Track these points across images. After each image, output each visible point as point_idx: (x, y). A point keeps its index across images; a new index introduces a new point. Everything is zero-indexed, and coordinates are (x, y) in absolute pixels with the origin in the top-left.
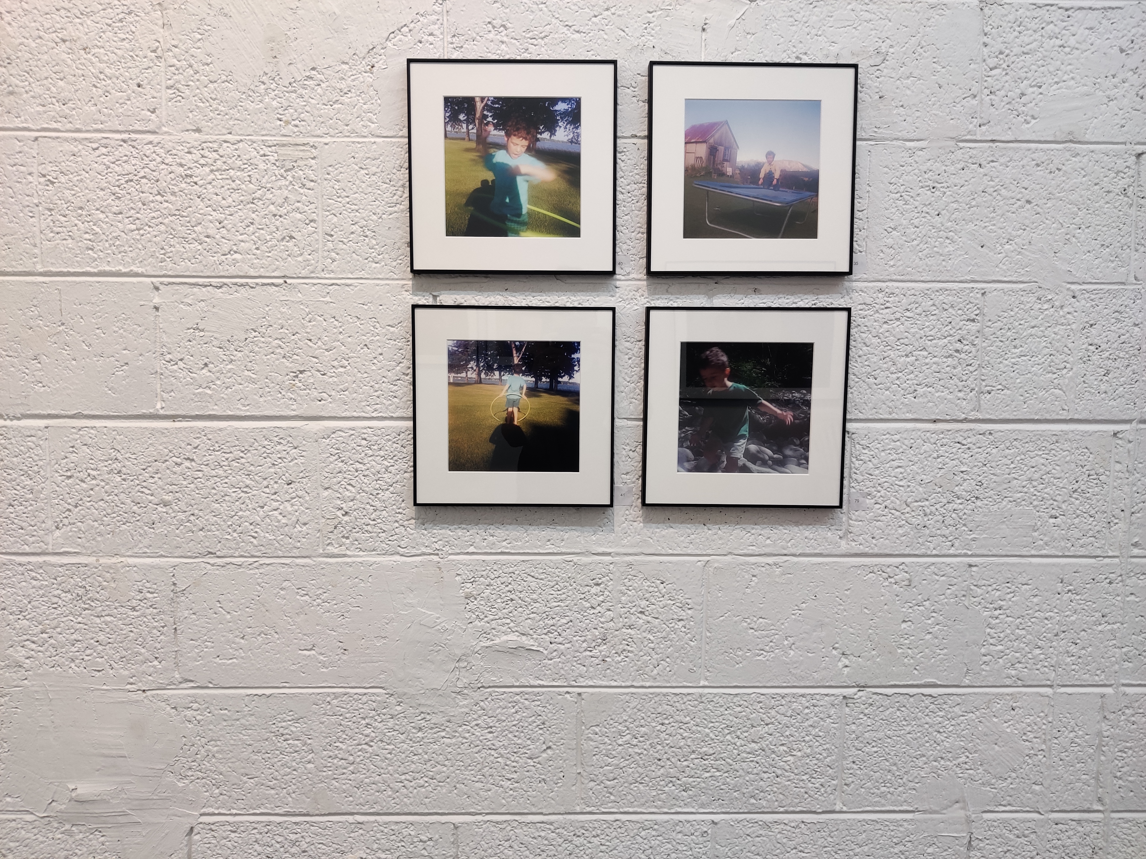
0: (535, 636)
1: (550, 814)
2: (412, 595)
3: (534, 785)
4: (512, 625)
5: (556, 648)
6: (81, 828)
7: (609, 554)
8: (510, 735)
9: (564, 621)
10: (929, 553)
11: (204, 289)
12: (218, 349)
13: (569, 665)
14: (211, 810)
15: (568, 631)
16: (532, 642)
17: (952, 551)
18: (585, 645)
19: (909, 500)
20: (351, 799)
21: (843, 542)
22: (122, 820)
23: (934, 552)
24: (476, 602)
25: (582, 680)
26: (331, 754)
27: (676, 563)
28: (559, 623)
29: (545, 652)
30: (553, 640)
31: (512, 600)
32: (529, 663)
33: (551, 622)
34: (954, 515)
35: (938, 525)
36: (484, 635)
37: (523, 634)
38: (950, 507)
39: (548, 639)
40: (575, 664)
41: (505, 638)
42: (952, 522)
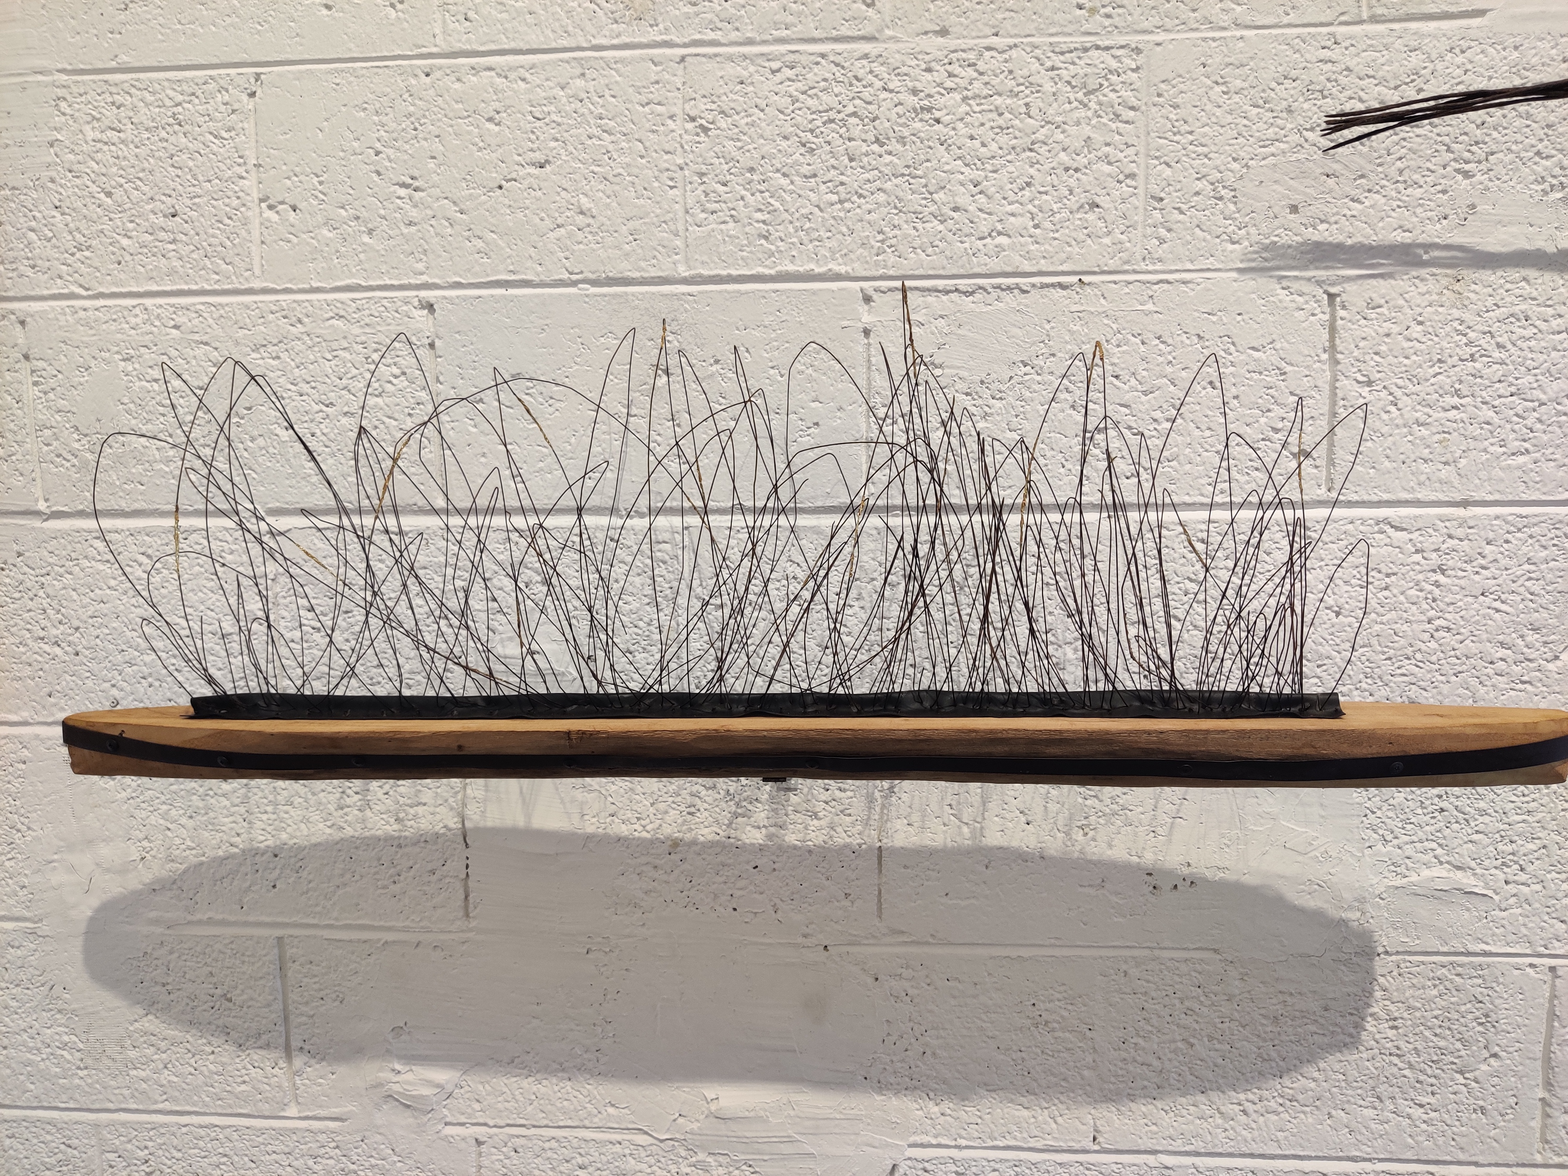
0: (1479, 871)
1: (1490, 1165)
3: (1464, 1117)
4: (1439, 851)
6: (721, 1159)
8: (1427, 1033)
9: (1531, 846)
14: (925, 1139)
16: (1473, 881)
25: (1557, 944)
28: (1523, 850)
29: (1496, 898)
30: (1511, 878)
32: (1467, 915)
33: (1509, 848)
37: (1458, 868)
40: (1546, 918)
41: (1426, 873)
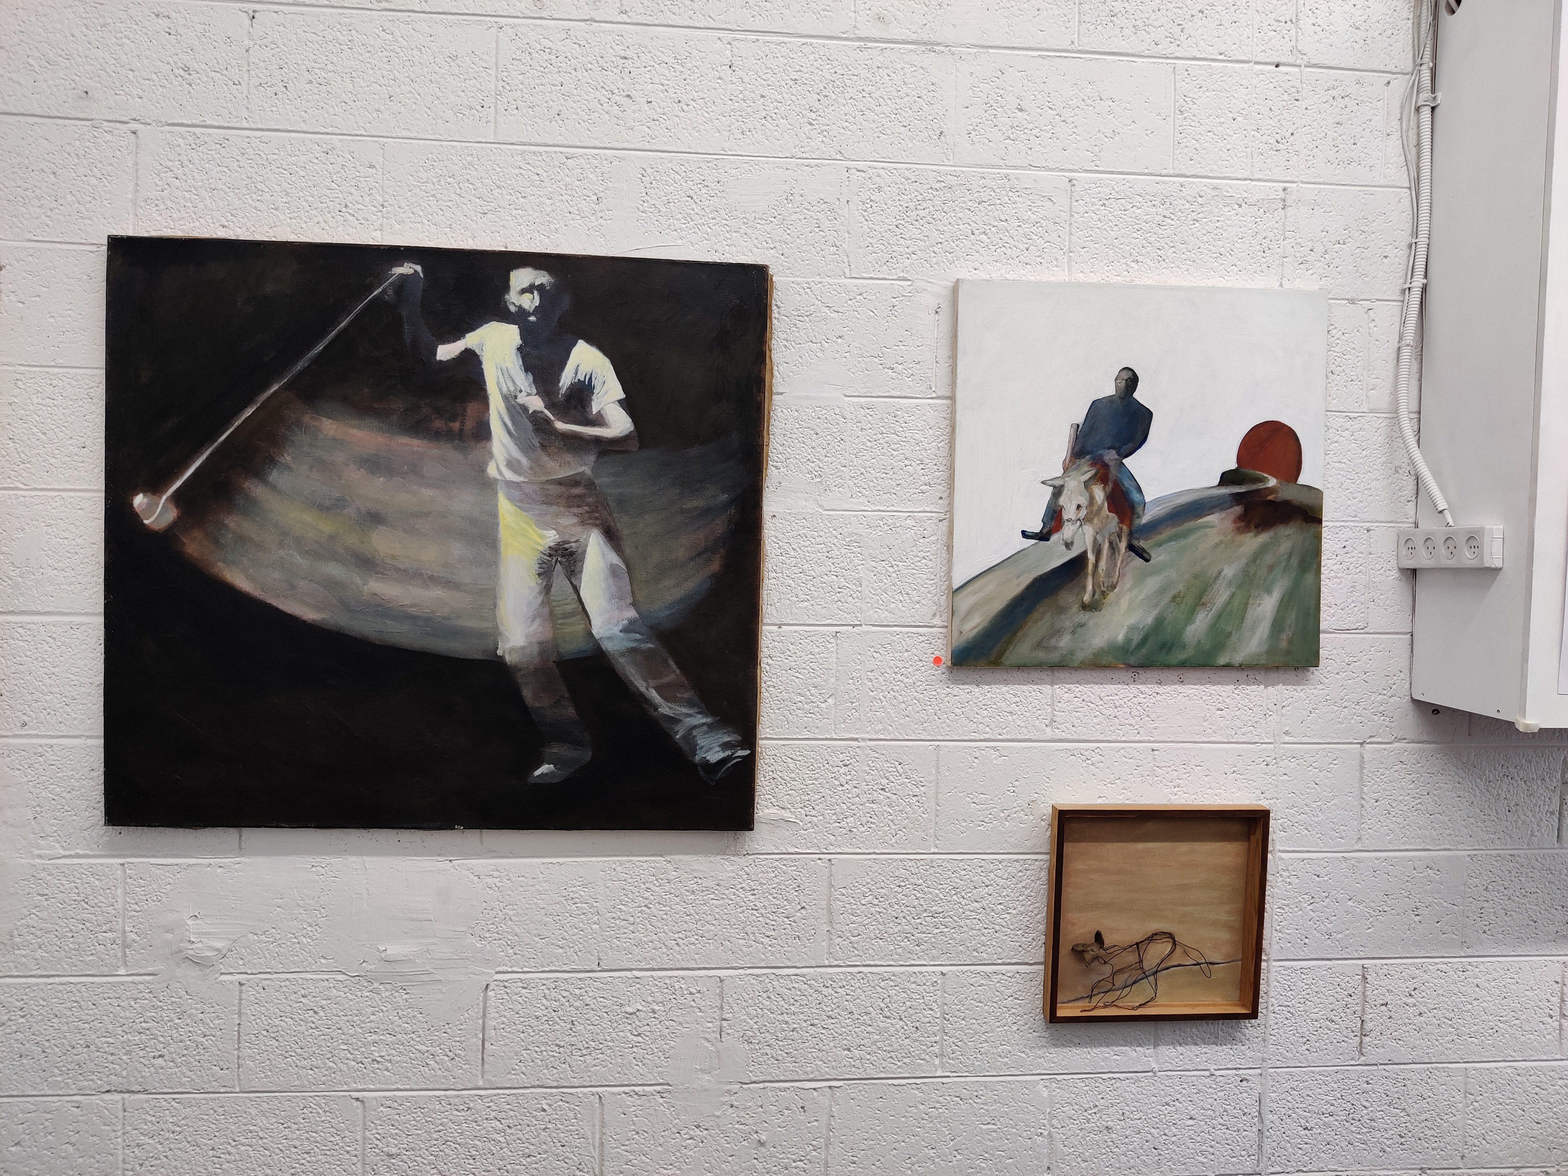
7: (856, 739)
10: (1119, 739)
17: (1138, 738)
18: (834, 817)
19: (1102, 695)
20: (630, 956)
21: (1048, 730)
22: (425, 978)
23: (1124, 739)
26: (614, 915)
27: (912, 747)
35: (1127, 715)
38: (1135, 700)
39: (804, 812)
42: (1137, 714)
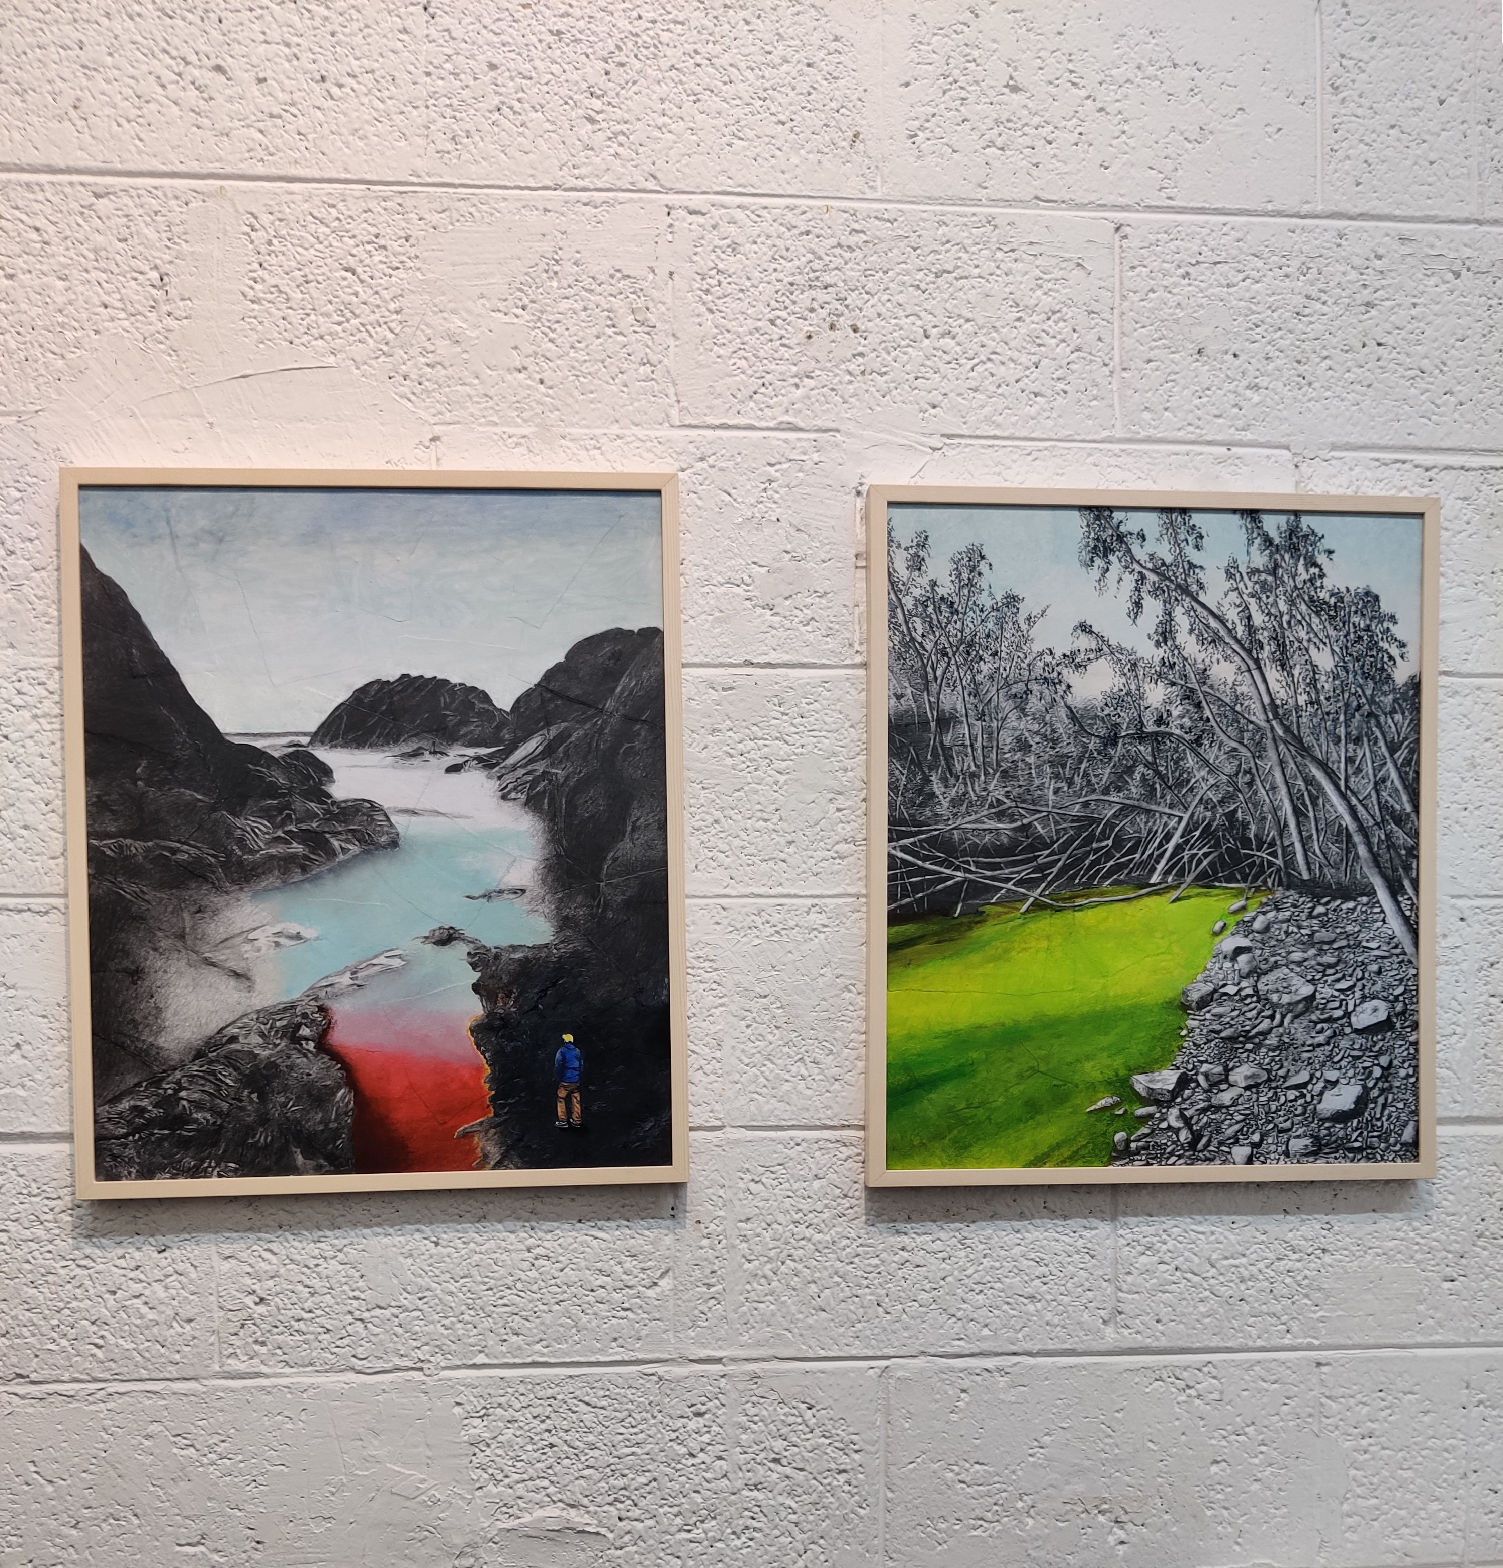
2: (376, 1443)
5: (628, 1528)
11: (17, 917)
12: (40, 1019)
13: (652, 1556)
15: (649, 1497)
24: (488, 1452)
31: (552, 1446)
34: (1288, 1280)
36: (504, 1509)
